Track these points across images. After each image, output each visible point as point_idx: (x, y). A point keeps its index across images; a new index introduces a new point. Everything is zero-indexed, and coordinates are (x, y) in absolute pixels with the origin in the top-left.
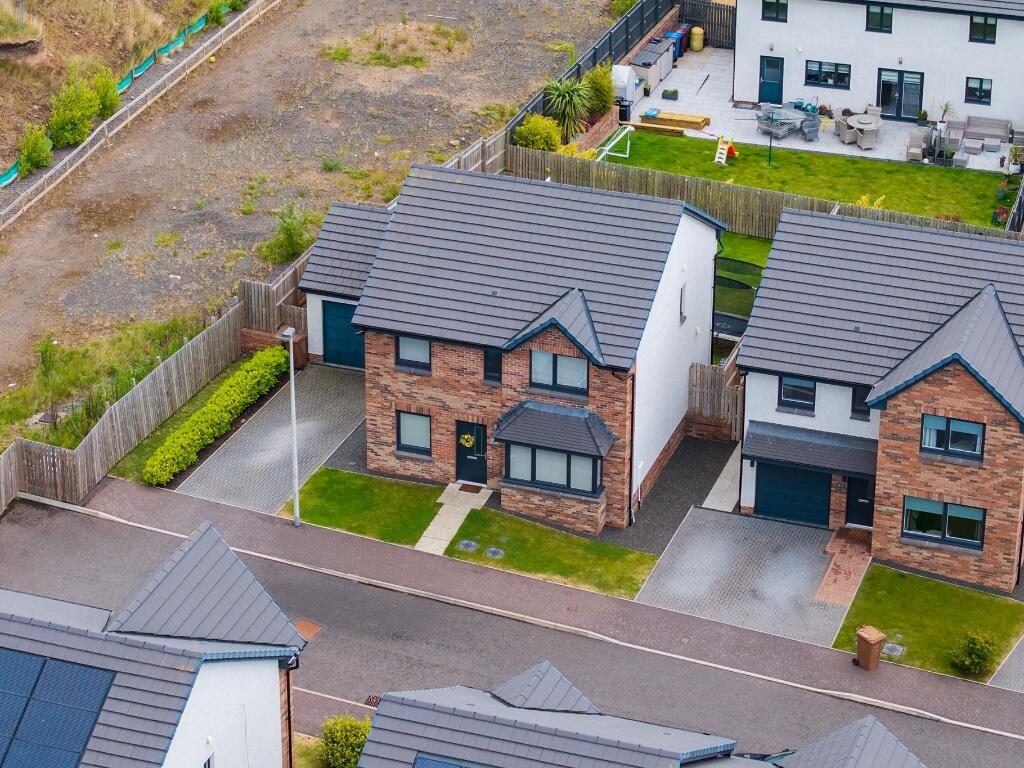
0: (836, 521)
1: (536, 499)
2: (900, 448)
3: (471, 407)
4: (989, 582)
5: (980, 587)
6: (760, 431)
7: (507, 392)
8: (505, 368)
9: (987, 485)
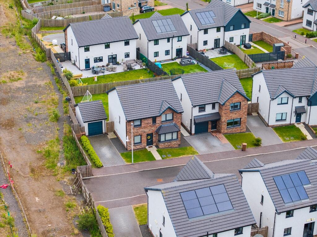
0: (209, 130)
1: (166, 144)
2: (226, 111)
3: (150, 130)
4: (242, 131)
5: (241, 132)
6: (197, 118)
7: (157, 125)
8: (157, 120)
9: (241, 113)
